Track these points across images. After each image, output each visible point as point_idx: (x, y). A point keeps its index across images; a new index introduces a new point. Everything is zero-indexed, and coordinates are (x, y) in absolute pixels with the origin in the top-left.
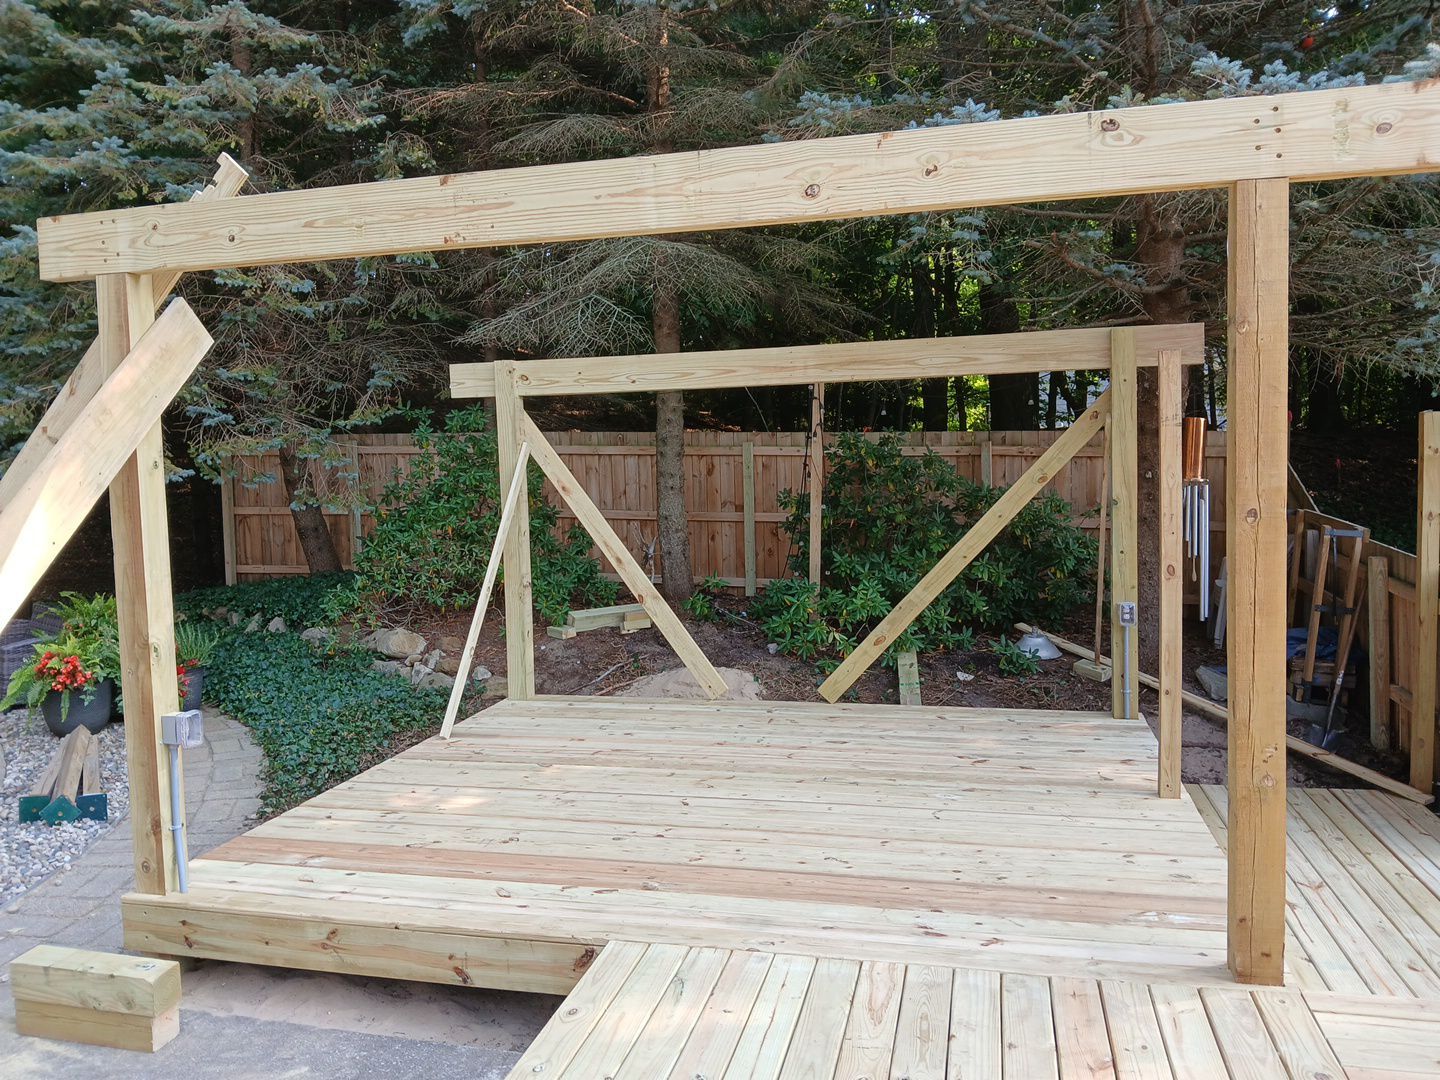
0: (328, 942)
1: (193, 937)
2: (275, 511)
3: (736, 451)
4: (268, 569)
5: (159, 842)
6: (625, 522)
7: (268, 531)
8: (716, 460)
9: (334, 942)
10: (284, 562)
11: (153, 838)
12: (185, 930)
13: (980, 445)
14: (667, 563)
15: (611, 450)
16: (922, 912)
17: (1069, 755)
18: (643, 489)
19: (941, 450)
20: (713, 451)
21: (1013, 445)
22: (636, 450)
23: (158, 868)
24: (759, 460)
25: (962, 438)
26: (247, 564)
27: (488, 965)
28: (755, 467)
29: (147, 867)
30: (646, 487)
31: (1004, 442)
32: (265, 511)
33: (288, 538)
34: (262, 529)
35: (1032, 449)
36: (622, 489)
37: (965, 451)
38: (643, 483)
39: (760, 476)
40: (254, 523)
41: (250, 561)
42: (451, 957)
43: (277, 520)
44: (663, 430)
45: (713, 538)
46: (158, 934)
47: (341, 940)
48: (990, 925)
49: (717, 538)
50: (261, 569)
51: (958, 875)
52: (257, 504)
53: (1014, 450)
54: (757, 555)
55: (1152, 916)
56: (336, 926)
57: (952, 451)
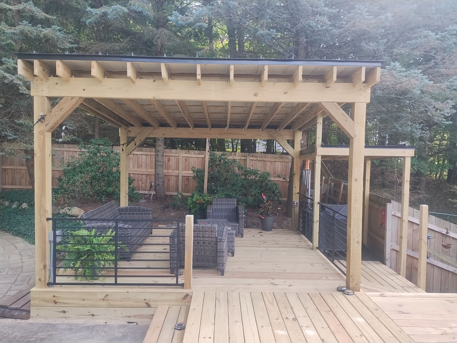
0: (105, 298)
1: (57, 301)
2: (18, 167)
3: (177, 155)
4: (14, 187)
5: (45, 271)
6: (141, 175)
7: (15, 174)
8: (171, 157)
9: (107, 298)
10: (20, 184)
11: (43, 271)
12: (54, 299)
13: (247, 157)
14: (158, 188)
15: (137, 153)
16: (270, 279)
17: (285, 240)
18: (147, 165)
19: (236, 158)
20: (170, 155)
21: (255, 157)
22: (146, 153)
23: (45, 280)
24: (184, 158)
25: (242, 155)
26: (6, 185)
27: (156, 301)
28: (183, 160)
29: (40, 280)
30: (148, 164)
31: (253, 157)
32: (14, 167)
33: (22, 176)
34: (12, 173)
35: (260, 159)
36: (141, 165)
37: (243, 158)
38: (147, 163)
39: (184, 162)
40: (9, 171)
41: (7, 184)
42: (145, 300)
43: (18, 171)
44: (158, 148)
45: (169, 181)
46: (43, 300)
47: (109, 297)
48: (289, 282)
49: (170, 180)
50: (11, 187)
51: (274, 270)
52: (11, 165)
53: (255, 159)
54: (182, 186)
55: (324, 278)
56: (108, 293)
57: (239, 158)
